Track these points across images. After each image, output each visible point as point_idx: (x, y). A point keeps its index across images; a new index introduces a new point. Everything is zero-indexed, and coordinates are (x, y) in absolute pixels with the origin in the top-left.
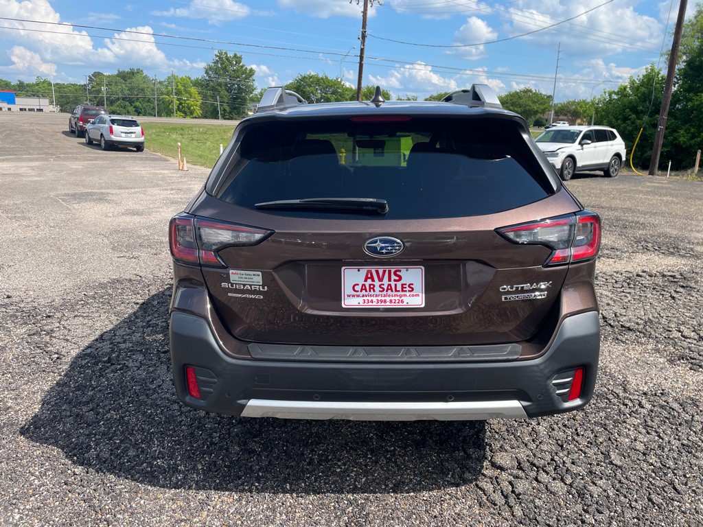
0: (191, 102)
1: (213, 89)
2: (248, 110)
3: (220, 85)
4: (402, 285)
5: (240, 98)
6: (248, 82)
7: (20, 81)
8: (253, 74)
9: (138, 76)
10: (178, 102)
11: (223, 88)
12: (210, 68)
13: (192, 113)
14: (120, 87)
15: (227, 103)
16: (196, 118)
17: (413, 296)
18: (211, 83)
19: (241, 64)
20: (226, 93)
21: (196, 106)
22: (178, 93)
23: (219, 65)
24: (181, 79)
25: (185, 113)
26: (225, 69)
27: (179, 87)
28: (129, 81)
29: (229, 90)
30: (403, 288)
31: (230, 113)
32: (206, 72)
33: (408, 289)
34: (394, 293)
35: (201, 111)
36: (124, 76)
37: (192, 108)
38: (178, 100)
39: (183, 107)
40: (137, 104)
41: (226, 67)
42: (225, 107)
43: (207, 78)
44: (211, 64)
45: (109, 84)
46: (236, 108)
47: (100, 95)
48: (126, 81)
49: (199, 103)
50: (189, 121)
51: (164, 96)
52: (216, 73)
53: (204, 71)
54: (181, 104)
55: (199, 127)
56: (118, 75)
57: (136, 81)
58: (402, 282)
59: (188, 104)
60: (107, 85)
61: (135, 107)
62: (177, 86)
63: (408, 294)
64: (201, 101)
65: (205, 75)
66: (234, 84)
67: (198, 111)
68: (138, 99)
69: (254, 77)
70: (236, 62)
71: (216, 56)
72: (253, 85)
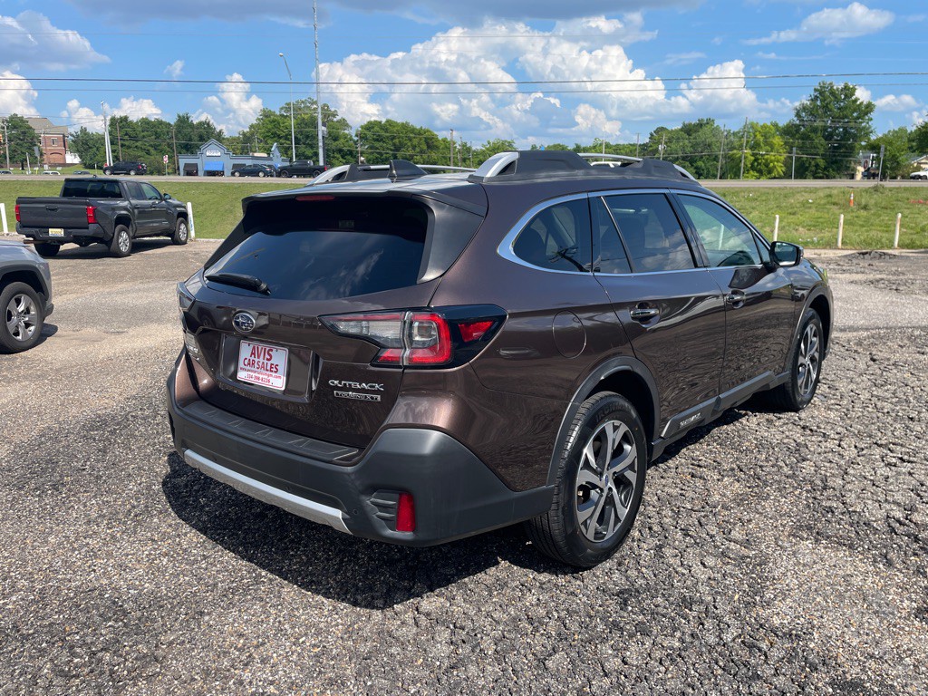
0: (772, 156)
1: (805, 137)
2: (855, 162)
3: (815, 130)
4: (272, 364)
5: (844, 146)
6: (861, 123)
7: (577, 145)
8: (871, 110)
9: (706, 129)
10: (753, 158)
11: (819, 134)
12: (804, 108)
13: (770, 172)
14: (681, 144)
15: (822, 155)
16: (775, 178)
17: (277, 377)
18: (803, 129)
19: (853, 98)
20: (823, 141)
21: (778, 161)
22: (755, 146)
23: (819, 103)
24: (762, 127)
25: (760, 172)
26: (826, 108)
27: (756, 138)
28: (694, 135)
29: (829, 137)
30: (271, 368)
31: (825, 169)
32: (798, 115)
33: (274, 370)
34: (265, 372)
35: (784, 169)
36: (688, 130)
37: (771, 165)
38: (753, 155)
39: (759, 164)
40: (700, 164)
41: (827, 104)
42: (818, 161)
43: (798, 122)
44: (805, 102)
45: (670, 141)
46: (836, 162)
47: (656, 156)
48: (690, 135)
49: (782, 158)
50: (764, 183)
51: (735, 151)
52: (812, 114)
53: (794, 112)
54: (756, 160)
55: (750, 192)
56: (682, 130)
57: (703, 135)
58: (272, 362)
59: (767, 160)
60: (666, 143)
61: (696, 168)
62: (755, 136)
63: (274, 374)
64: (785, 155)
65: (795, 119)
66: (837, 128)
67: (779, 170)
68: (702, 157)
69: (872, 115)
70: (846, 96)
71: (816, 90)
72: (870, 127)
